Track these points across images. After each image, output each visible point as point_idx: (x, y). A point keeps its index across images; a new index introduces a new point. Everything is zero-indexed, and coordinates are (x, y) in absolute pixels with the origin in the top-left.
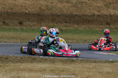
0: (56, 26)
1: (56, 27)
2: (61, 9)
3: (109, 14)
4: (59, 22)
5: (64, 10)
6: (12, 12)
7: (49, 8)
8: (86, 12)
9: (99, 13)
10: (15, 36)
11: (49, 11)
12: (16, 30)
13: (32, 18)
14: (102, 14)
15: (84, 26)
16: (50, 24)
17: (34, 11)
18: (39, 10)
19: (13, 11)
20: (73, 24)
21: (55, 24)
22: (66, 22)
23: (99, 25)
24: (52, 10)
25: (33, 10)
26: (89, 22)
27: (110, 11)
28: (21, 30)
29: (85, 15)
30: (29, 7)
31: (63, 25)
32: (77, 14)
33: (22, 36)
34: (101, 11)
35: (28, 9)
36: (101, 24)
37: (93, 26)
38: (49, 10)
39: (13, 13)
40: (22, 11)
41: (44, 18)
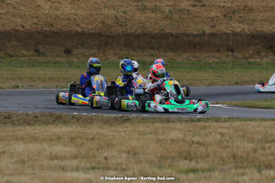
0: (134, 56)
1: (134, 58)
2: (141, 23)
3: (232, 31)
4: (139, 47)
5: (148, 24)
6: (50, 31)
7: (120, 23)
8: (189, 28)
9: (213, 30)
10: (56, 76)
11: (120, 28)
12: (58, 65)
13: (88, 42)
14: (219, 31)
15: (185, 56)
16: (123, 52)
17: (92, 29)
18: (101, 26)
19: (53, 29)
20: (165, 51)
21: (132, 53)
22: (153, 48)
23: (214, 52)
24: (126, 25)
25: (90, 27)
26: (194, 47)
27: (233, 25)
28: (68, 65)
29: (187, 35)
30: (82, 22)
31: (146, 53)
32: (172, 32)
33: (69, 76)
34: (217, 27)
35: (81, 25)
36: (218, 51)
37: (203, 55)
38: (121, 26)
39: (54, 32)
40: (70, 29)
41: (111, 40)
